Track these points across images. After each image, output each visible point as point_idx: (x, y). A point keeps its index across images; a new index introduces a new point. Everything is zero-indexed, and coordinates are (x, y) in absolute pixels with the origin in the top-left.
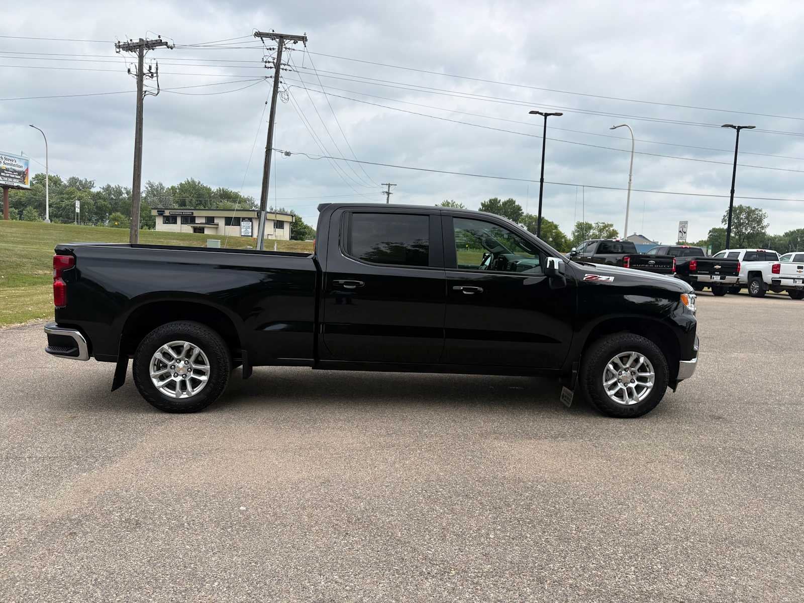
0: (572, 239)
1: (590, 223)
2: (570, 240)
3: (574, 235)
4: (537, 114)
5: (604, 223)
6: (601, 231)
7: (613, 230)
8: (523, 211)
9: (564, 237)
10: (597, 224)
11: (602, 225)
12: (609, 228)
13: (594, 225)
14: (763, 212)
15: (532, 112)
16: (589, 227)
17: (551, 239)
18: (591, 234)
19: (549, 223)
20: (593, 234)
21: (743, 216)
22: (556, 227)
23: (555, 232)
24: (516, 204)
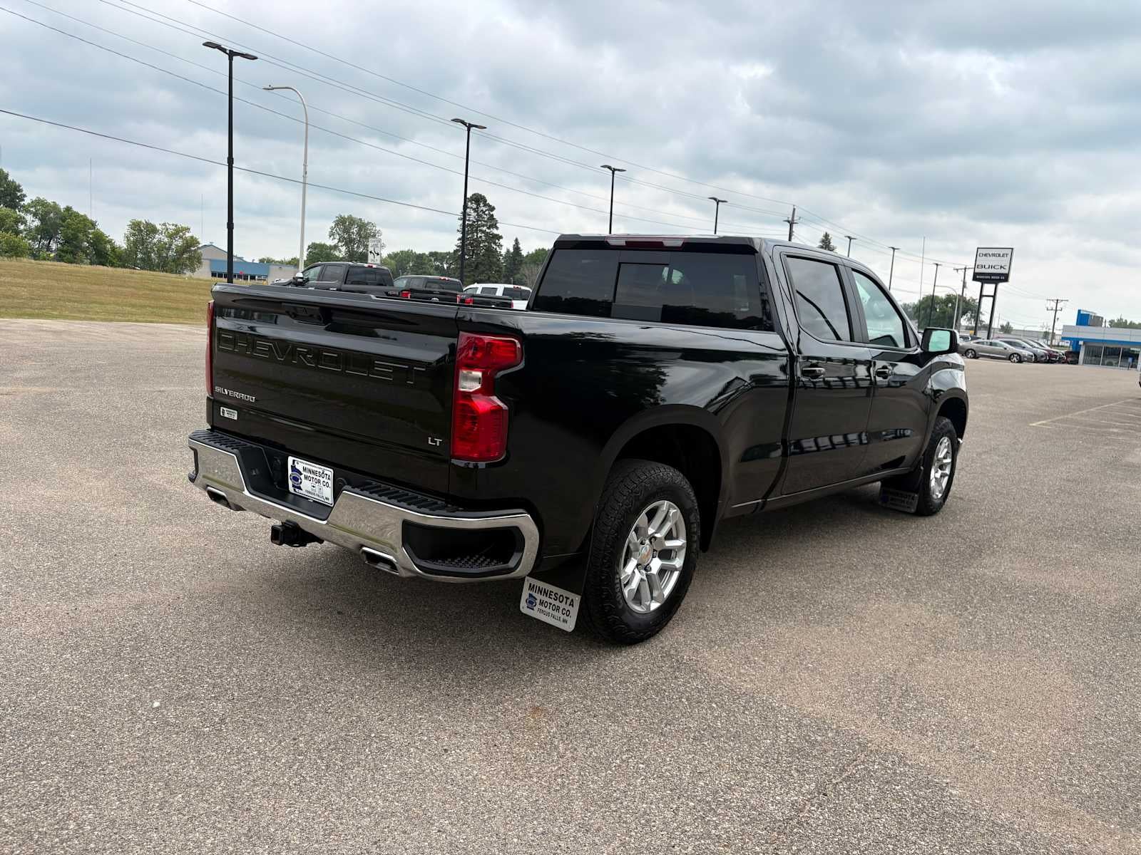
0: (124, 246)
1: (152, 222)
2: (120, 248)
3: (128, 240)
4: (216, 50)
5: (176, 226)
6: (171, 236)
7: (192, 237)
8: (24, 192)
9: (110, 242)
10: (164, 224)
11: (171, 227)
12: (184, 234)
13: (159, 227)
14: (377, 229)
15: (208, 44)
16: (152, 230)
17: (86, 244)
18: (155, 240)
19: (82, 216)
20: (160, 241)
21: (355, 230)
22: (93, 224)
23: (93, 233)
24: (10, 178)
